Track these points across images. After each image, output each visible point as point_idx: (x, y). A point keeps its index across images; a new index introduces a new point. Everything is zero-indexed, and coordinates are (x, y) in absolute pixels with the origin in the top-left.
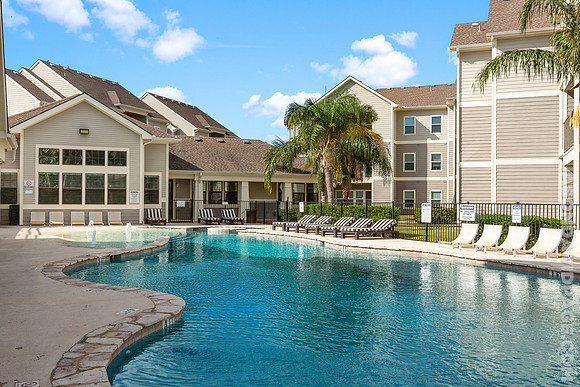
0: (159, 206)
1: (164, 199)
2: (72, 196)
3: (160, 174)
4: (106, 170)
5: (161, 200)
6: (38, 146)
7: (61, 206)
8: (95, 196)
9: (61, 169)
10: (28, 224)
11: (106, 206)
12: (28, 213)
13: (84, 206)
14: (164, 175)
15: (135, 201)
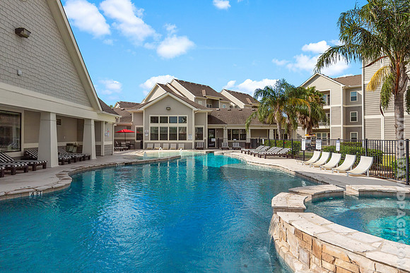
0: (203, 141)
1: (205, 138)
2: (164, 137)
3: (203, 126)
4: (178, 125)
5: (204, 138)
6: (150, 116)
7: (159, 141)
8: (173, 137)
9: (159, 125)
10: (146, 149)
11: (178, 141)
12: (146, 144)
13: (168, 141)
14: (205, 126)
15: (191, 139)
